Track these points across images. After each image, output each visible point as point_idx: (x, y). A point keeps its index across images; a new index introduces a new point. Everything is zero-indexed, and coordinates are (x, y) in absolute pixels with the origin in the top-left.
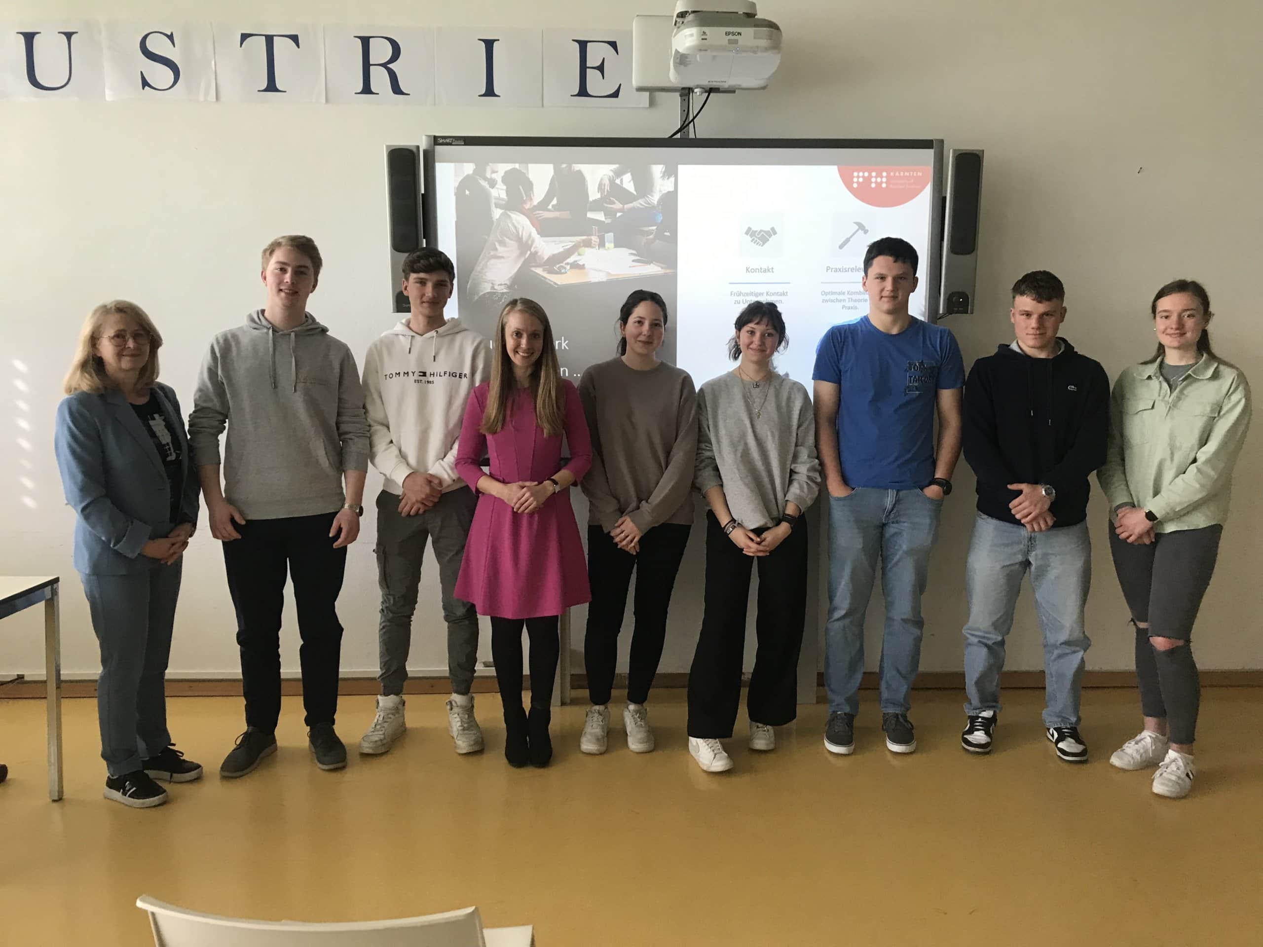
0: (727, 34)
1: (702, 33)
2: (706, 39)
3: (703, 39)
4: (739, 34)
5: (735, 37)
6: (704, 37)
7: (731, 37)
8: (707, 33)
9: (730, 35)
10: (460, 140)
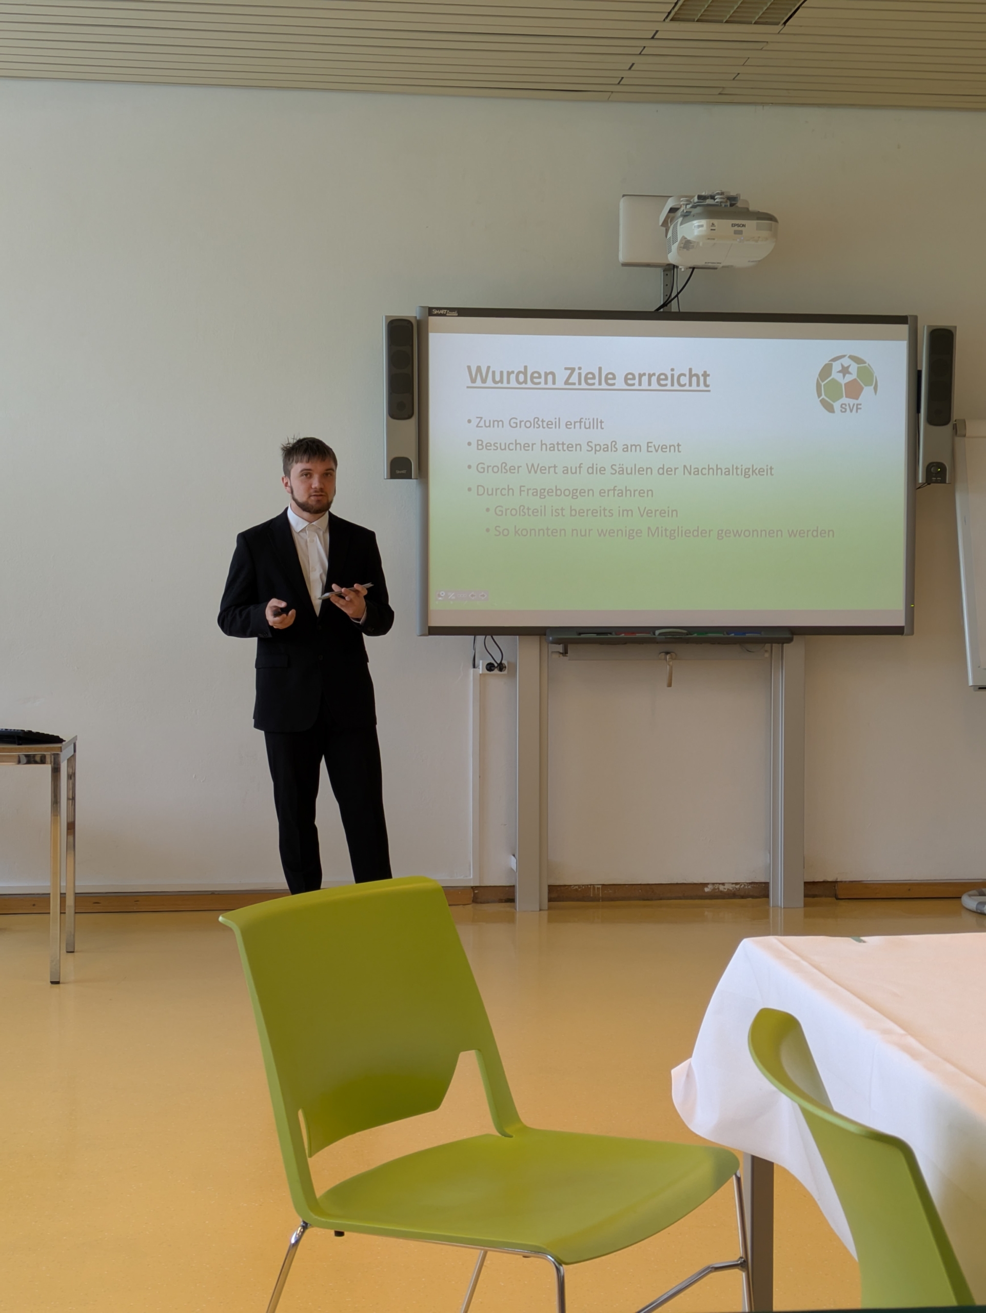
0: (733, 225)
1: (711, 224)
2: (714, 230)
3: (712, 230)
4: (744, 226)
5: (740, 229)
6: (713, 228)
7: (736, 228)
8: (716, 224)
10: (455, 311)
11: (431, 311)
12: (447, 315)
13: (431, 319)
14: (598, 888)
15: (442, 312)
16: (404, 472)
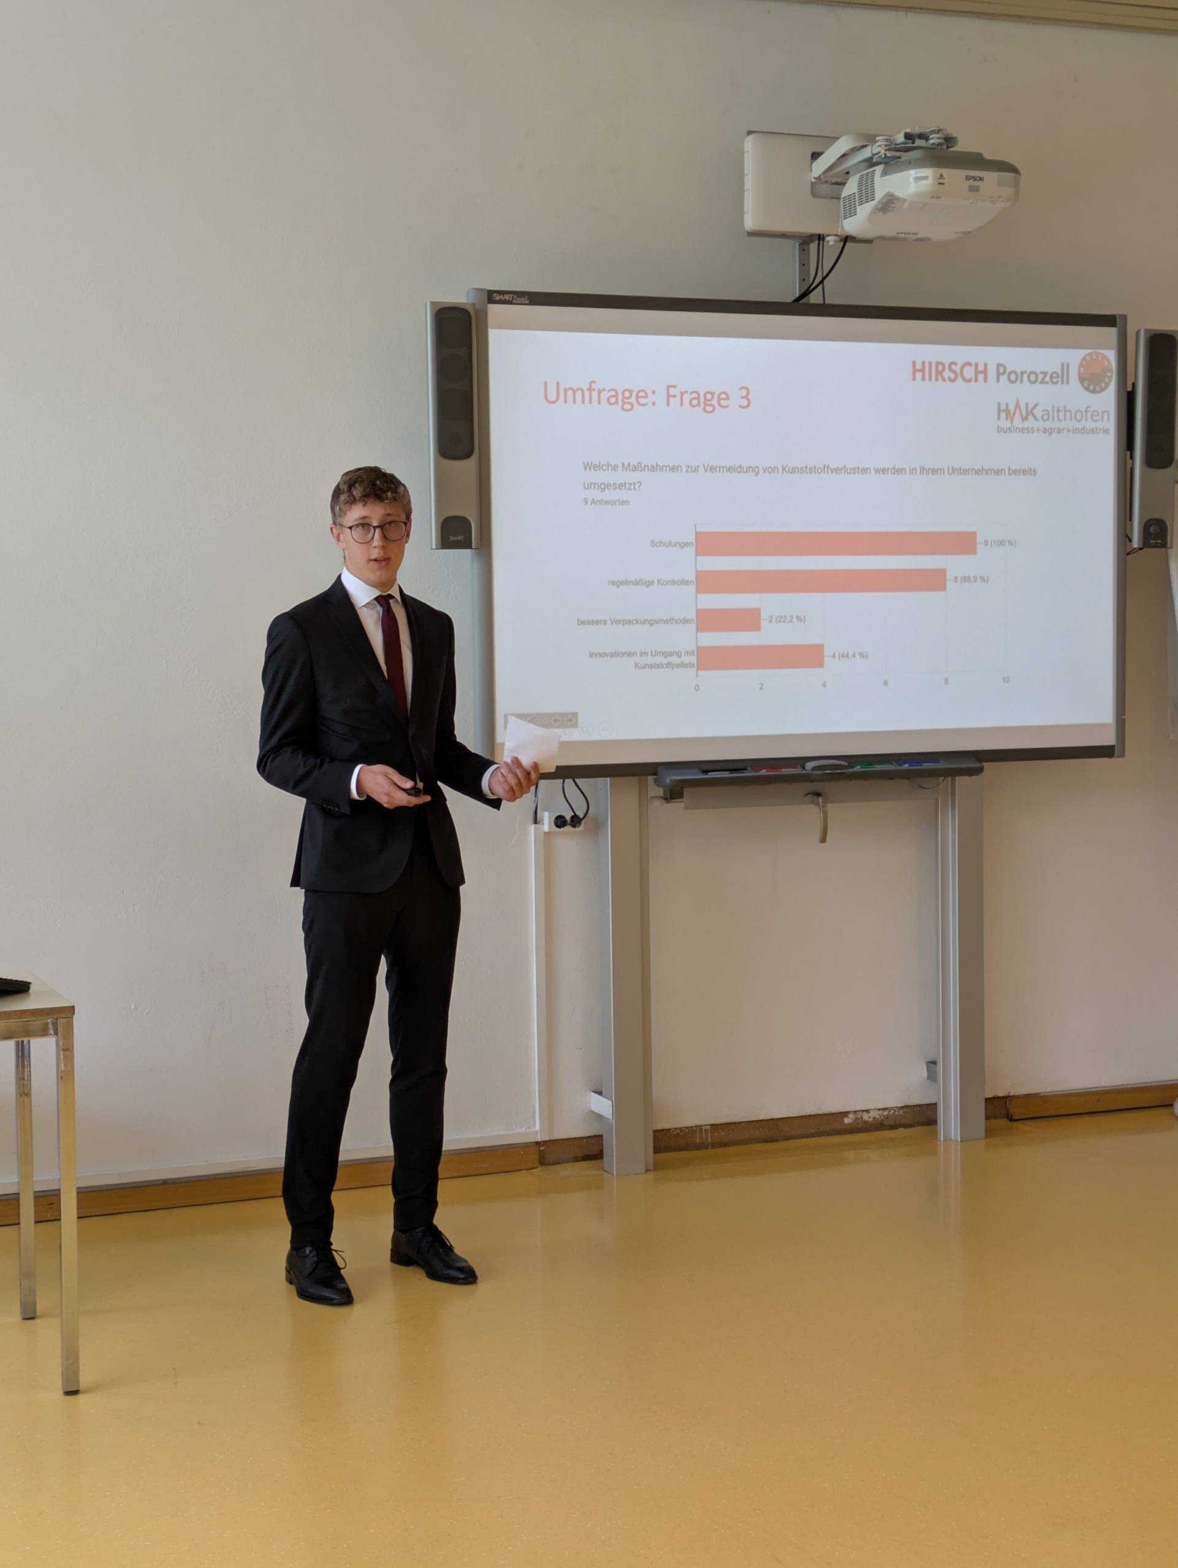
0: (968, 178)
1: (939, 176)
2: (943, 184)
3: (940, 184)
4: (981, 179)
5: (976, 183)
6: (942, 181)
7: (972, 183)
8: (945, 175)
9: (971, 180)
10: (524, 297)
11: (492, 297)
12: (514, 302)
13: (493, 309)
14: (706, 1131)
15: (507, 297)
16: (460, 538)
